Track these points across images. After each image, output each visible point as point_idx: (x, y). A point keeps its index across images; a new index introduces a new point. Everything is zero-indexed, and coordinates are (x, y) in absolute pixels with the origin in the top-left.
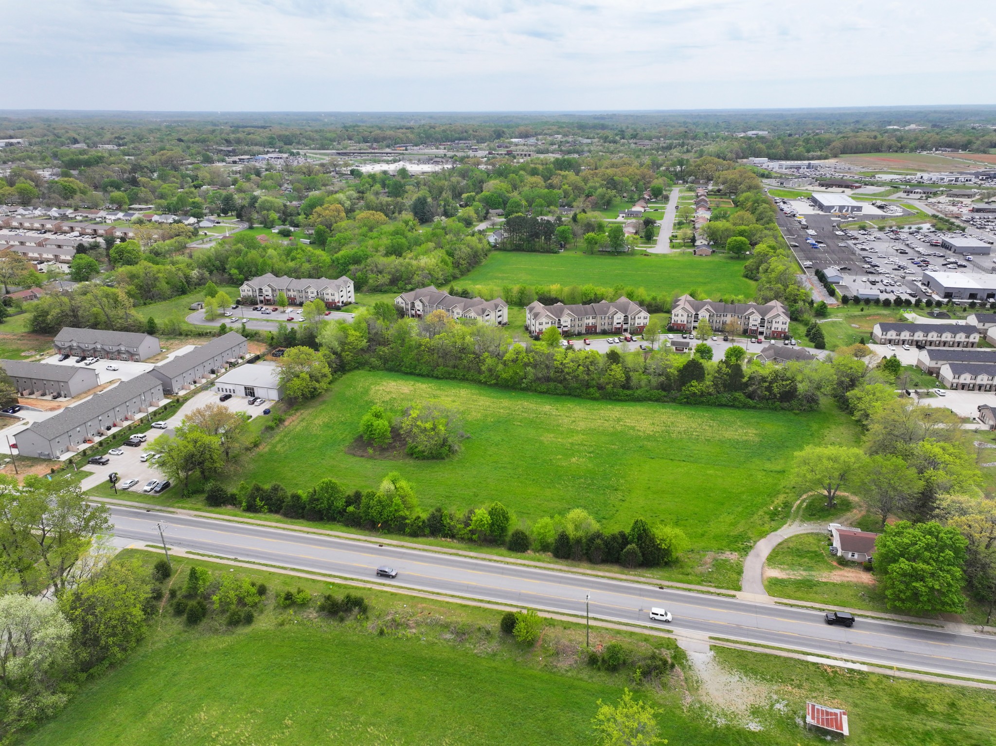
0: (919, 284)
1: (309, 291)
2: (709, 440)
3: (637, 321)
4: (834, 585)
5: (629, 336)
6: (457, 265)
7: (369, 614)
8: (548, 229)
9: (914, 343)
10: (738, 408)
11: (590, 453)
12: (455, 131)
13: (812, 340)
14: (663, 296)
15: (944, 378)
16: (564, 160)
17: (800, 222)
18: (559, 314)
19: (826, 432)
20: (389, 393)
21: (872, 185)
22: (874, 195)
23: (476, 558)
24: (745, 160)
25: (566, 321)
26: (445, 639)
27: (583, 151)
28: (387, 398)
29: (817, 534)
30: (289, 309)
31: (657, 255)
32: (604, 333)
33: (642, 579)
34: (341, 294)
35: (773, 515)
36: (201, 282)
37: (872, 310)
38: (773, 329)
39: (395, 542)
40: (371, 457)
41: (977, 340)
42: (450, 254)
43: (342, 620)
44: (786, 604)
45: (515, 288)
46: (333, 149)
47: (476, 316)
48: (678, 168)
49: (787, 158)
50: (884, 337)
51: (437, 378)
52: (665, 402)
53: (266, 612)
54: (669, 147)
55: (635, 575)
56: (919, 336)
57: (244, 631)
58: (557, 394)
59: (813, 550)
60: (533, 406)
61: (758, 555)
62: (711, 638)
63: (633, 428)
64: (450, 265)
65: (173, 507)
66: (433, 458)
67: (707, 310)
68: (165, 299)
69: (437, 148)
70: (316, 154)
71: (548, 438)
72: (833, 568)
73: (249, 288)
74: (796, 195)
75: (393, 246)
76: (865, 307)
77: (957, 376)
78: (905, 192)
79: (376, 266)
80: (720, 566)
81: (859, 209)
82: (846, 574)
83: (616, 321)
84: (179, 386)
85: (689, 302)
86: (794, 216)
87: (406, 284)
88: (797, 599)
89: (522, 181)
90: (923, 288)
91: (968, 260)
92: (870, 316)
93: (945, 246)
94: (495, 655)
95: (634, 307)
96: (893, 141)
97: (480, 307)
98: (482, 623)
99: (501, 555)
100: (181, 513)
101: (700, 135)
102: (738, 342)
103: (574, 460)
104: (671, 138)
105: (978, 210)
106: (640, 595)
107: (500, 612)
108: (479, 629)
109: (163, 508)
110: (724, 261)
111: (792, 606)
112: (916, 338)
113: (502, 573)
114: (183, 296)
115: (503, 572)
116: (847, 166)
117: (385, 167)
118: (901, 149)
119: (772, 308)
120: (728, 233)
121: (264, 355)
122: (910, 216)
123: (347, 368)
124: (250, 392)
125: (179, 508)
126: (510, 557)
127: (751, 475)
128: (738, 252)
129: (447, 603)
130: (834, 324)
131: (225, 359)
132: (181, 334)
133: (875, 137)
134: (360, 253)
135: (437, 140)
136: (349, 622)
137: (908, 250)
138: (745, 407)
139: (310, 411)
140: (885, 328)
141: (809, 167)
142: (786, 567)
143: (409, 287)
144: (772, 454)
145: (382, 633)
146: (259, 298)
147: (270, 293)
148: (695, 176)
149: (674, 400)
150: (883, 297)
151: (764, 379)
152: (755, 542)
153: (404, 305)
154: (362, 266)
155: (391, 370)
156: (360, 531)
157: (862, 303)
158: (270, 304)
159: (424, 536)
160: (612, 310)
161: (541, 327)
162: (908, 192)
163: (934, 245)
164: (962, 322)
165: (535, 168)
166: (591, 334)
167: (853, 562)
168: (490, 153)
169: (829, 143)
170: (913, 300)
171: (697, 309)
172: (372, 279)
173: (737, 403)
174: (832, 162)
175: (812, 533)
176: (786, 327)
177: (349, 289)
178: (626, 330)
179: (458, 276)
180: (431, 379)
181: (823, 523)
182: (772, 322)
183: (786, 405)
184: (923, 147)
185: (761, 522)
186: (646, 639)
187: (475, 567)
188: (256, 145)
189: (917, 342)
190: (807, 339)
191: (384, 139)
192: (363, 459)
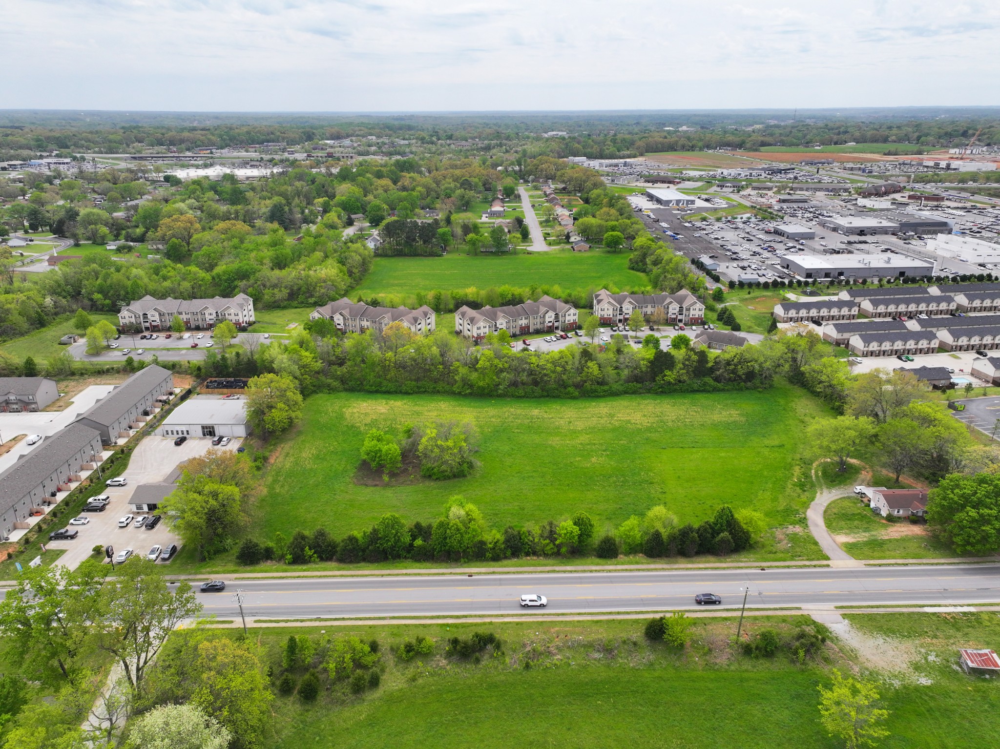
1: (207, 312)
2: (703, 425)
3: (567, 318)
4: (897, 540)
5: (562, 333)
6: (350, 274)
8: (430, 231)
9: (810, 319)
10: (709, 392)
11: (605, 451)
13: (727, 323)
14: (580, 292)
15: (854, 348)
17: (648, 216)
18: (493, 317)
19: (793, 405)
21: (689, 180)
22: (694, 189)
23: (575, 571)
24: (565, 160)
25: (502, 323)
26: (595, 659)
27: (405, 153)
29: (849, 498)
31: (539, 253)
32: (538, 332)
33: (742, 564)
35: (802, 487)
37: (757, 293)
38: (691, 316)
39: (483, 570)
40: (386, 485)
41: (857, 313)
43: (478, 661)
44: (874, 565)
48: (517, 168)
49: (601, 157)
50: (788, 316)
52: (641, 393)
56: (814, 313)
61: (817, 526)
62: (836, 607)
63: (629, 422)
67: (630, 302)
69: (247, 151)
70: (107, 159)
71: (555, 441)
74: (631, 192)
76: (751, 291)
77: (866, 345)
78: (718, 186)
81: (693, 202)
83: (547, 320)
85: (610, 296)
86: (640, 210)
87: (308, 297)
89: (371, 185)
90: (785, 271)
91: (802, 244)
92: (757, 298)
93: (777, 232)
95: (559, 305)
96: (683, 141)
98: (624, 636)
103: (594, 460)
105: (784, 201)
106: (750, 580)
108: (624, 642)
110: (603, 255)
112: (811, 315)
115: (611, 580)
116: (657, 164)
118: (692, 148)
119: (684, 297)
120: (602, 230)
121: (195, 388)
122: (733, 208)
124: (209, 431)
128: (613, 247)
130: (734, 307)
131: (155, 398)
133: (665, 138)
136: (486, 662)
137: (752, 238)
138: (715, 390)
141: (625, 164)
142: (847, 531)
144: (764, 431)
146: (144, 325)
148: (535, 175)
149: (649, 391)
150: (762, 280)
151: (729, 362)
152: (804, 513)
154: (252, 281)
157: (746, 287)
159: (508, 558)
160: (543, 309)
162: (722, 186)
163: (768, 232)
164: (834, 298)
166: (527, 334)
168: (309, 156)
169: (632, 142)
170: (786, 281)
171: (620, 302)
172: (269, 295)
173: (707, 388)
174: (641, 160)
175: (844, 498)
176: (702, 313)
177: (250, 308)
178: (558, 328)
182: (689, 310)
183: (750, 384)
184: (708, 147)
185: (796, 495)
187: (581, 581)
189: (812, 318)
190: (721, 323)
191: (182, 141)
192: (377, 488)
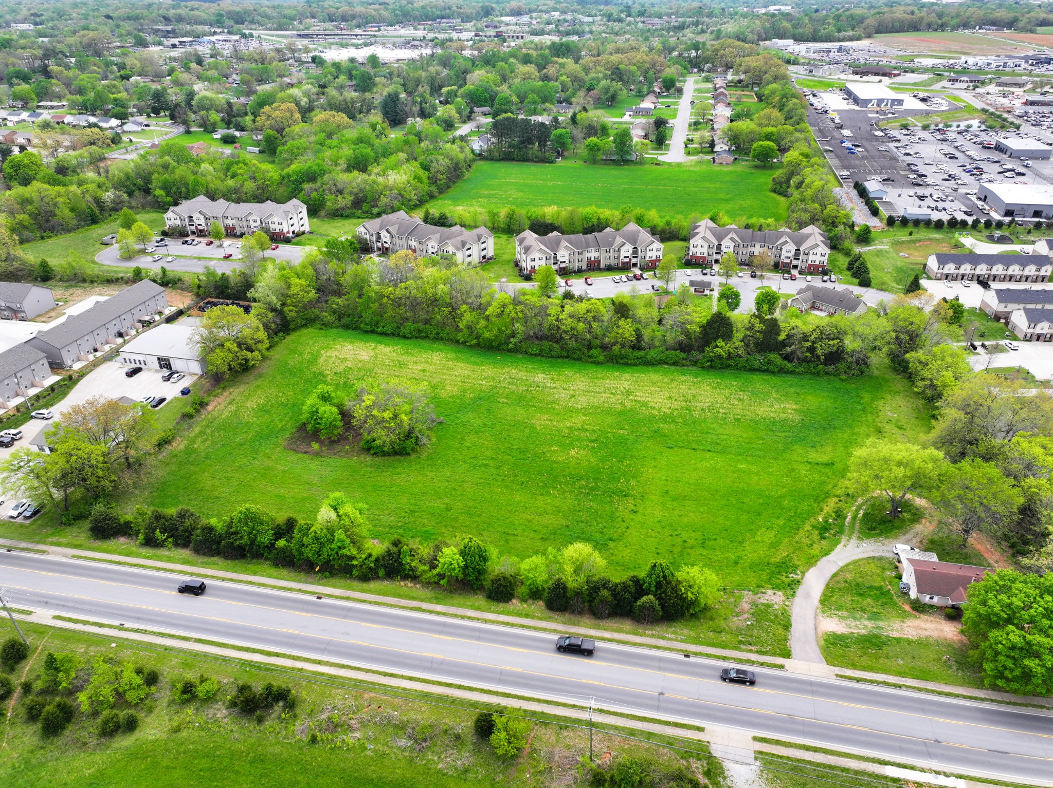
0: (973, 198)
1: (251, 218)
2: (739, 419)
3: (649, 254)
4: (909, 642)
5: (638, 272)
6: (433, 180)
7: (297, 711)
8: (543, 132)
9: (976, 278)
10: (773, 373)
11: (593, 441)
12: (435, 6)
13: (855, 275)
14: (679, 220)
15: (1015, 327)
16: (562, 45)
17: (833, 120)
18: (554, 246)
19: (880, 404)
20: (343, 360)
21: (913, 72)
22: (915, 84)
23: (444, 614)
24: (767, 42)
25: (564, 255)
26: (399, 748)
27: (583, 32)
28: (340, 369)
29: (880, 559)
30: (227, 242)
31: (669, 164)
32: (609, 269)
33: (662, 643)
34: (291, 222)
35: (824, 529)
36: (116, 207)
37: (922, 234)
38: (809, 262)
39: (337, 592)
40: (317, 454)
41: (1049, 274)
42: (425, 167)
43: (260, 720)
44: (850, 679)
45: (503, 212)
46: (293, 29)
47: (454, 251)
48: (693, 53)
49: (815, 39)
50: (940, 271)
51: (405, 337)
52: (684, 365)
53: (156, 711)
54: (682, 27)
55: (652, 636)
56: (982, 269)
57: (124, 742)
58: (552, 357)
59: (876, 584)
60: (522, 375)
61: (808, 596)
62: (755, 739)
63: (645, 404)
64: (426, 181)
65: (44, 543)
66: (395, 453)
67: (732, 239)
68: (69, 231)
69: (416, 29)
70: (273, 36)
71: (540, 420)
72: (904, 616)
73: (176, 216)
74: (828, 86)
75: (356, 158)
76: (915, 230)
77: (1032, 325)
78: (950, 80)
79: (335, 185)
80: (762, 613)
81: (900, 102)
82: (923, 625)
83: (623, 254)
84: (74, 357)
85: (710, 229)
86: (826, 112)
87: (373, 207)
88: (864, 669)
89: (512, 72)
90: (979, 203)
91: (1026, 166)
92: (920, 241)
93: (1000, 148)
94: (466, 771)
95: (645, 236)
96: (933, 18)
97: (460, 239)
98: (448, 721)
99: (478, 609)
100: (54, 553)
101: (717, 12)
102: (769, 279)
103: (573, 452)
104: (683, 16)
105: (1033, 103)
106: (660, 669)
107: (474, 705)
108: (446, 731)
109: (30, 546)
110: (748, 170)
111: (858, 680)
112: (978, 272)
113: (479, 639)
114: (93, 226)
115: (480, 635)
116: (883, 48)
117: (352, 53)
118: (942, 27)
119: (808, 236)
120: (753, 138)
121: (189, 309)
122: (957, 110)
123: (292, 326)
124: (164, 363)
125: (52, 544)
126: (489, 611)
127: (793, 470)
128: (764, 160)
129: (404, 689)
130: (879, 253)
131: (137, 317)
132: (84, 281)
133: (913, 13)
134: (315, 168)
135: (415, 19)
136: (270, 723)
137: (958, 154)
138: (782, 371)
139: (242, 388)
140: (943, 260)
141: (840, 49)
142: (845, 613)
143: (375, 210)
144: (817, 439)
145: (314, 740)
146: (190, 229)
147: (202, 221)
148: (713, 63)
149: (695, 363)
150: (935, 216)
151: (805, 338)
152: (803, 573)
153: (367, 236)
154: (318, 184)
155: (347, 327)
156: (293, 574)
157: (911, 224)
158: (205, 236)
159: (378, 578)
160: (619, 240)
161: (533, 264)
162: (953, 81)
163: (986, 148)
164: (1029, 249)
165: (528, 55)
166: (594, 270)
167: (932, 606)
168: (476, 35)
169: (862, 20)
170: (970, 220)
171: (720, 238)
172: (332, 201)
173: (771, 367)
174: (865, 43)
175: (874, 558)
176: (825, 259)
177: (300, 216)
178: (635, 265)
179: (437, 194)
180: (396, 339)
181: (886, 542)
182: (808, 254)
183: (830, 368)
184: (965, 25)
185: (809, 542)
186: (670, 742)
187: (443, 629)
188: (201, 23)
189: (979, 276)
190: (849, 273)
191: (354, 17)
192: (306, 456)
